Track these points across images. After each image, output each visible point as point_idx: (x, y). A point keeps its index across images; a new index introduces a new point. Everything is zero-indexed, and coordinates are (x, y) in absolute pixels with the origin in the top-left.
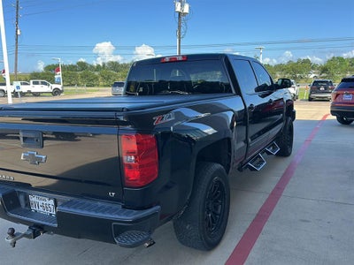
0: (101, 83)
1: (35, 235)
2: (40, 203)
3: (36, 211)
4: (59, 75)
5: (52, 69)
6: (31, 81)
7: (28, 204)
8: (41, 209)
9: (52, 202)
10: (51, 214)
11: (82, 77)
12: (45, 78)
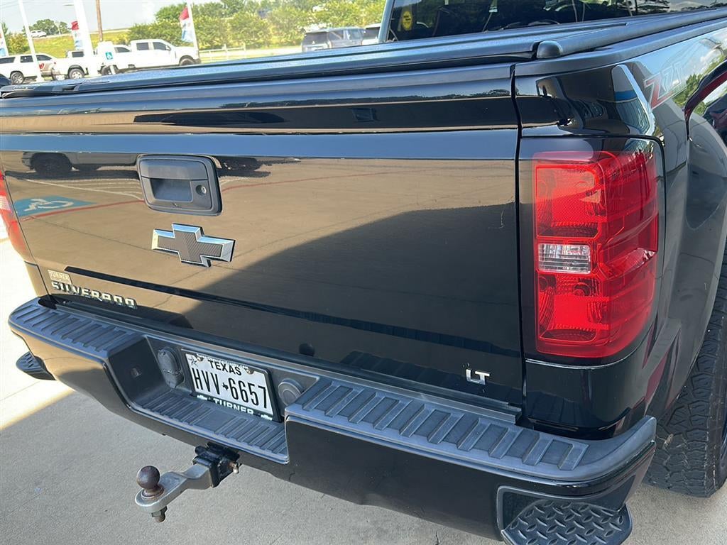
0: (275, 39)
1: (217, 476)
2: (223, 377)
3: (211, 400)
4: (188, 27)
5: (173, 15)
6: (134, 43)
7: (185, 376)
8: (226, 395)
9: (259, 379)
10: (257, 414)
11: (234, 28)
12: (159, 36)
